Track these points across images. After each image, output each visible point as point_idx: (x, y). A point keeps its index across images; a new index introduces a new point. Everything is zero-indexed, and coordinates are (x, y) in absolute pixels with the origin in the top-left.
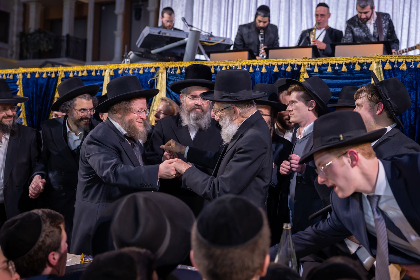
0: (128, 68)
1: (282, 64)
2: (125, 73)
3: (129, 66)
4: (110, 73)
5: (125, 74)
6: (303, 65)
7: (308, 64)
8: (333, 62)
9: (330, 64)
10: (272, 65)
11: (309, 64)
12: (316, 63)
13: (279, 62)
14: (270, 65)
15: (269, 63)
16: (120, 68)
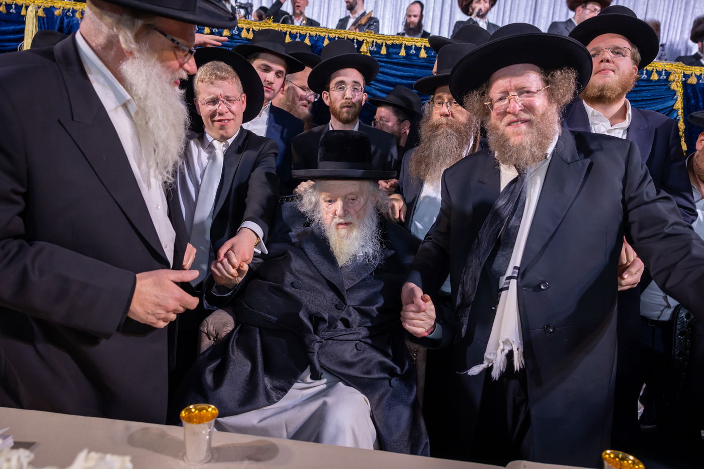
0: (72, 8)
1: (335, 37)
2: (66, 15)
3: (74, 5)
4: (37, 12)
5: (67, 18)
6: (365, 41)
7: (373, 42)
8: (409, 44)
9: (403, 45)
10: (319, 36)
11: (375, 41)
12: (384, 41)
13: (331, 33)
14: (316, 35)
15: (316, 33)
16: (56, 7)
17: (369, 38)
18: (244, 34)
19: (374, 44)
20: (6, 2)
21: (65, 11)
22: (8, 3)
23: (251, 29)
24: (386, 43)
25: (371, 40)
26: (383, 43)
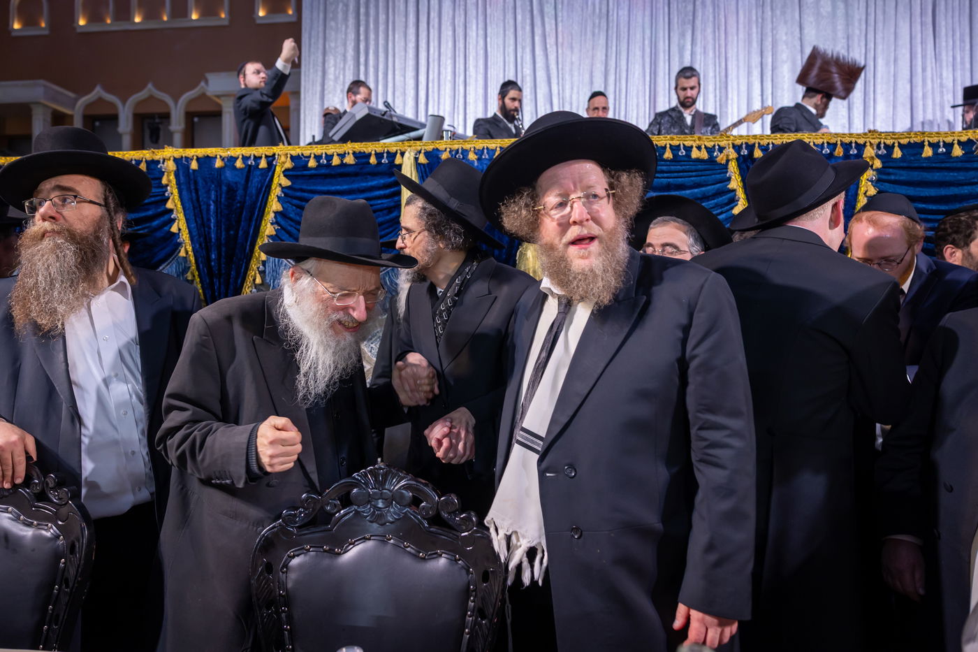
17: (874, 138)
18: (695, 154)
19: (882, 146)
20: (375, 151)
21: (453, 153)
22: (378, 152)
23: (703, 146)
24: (899, 143)
25: (877, 141)
26: (894, 143)
